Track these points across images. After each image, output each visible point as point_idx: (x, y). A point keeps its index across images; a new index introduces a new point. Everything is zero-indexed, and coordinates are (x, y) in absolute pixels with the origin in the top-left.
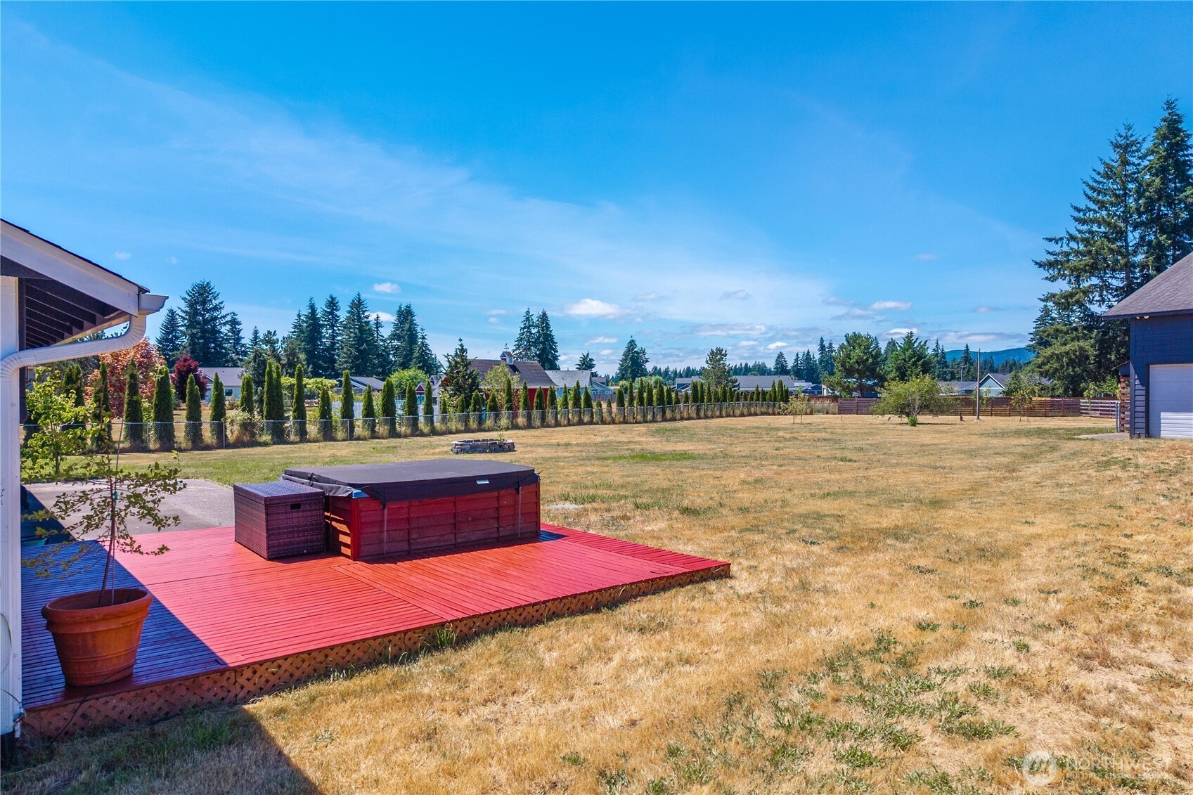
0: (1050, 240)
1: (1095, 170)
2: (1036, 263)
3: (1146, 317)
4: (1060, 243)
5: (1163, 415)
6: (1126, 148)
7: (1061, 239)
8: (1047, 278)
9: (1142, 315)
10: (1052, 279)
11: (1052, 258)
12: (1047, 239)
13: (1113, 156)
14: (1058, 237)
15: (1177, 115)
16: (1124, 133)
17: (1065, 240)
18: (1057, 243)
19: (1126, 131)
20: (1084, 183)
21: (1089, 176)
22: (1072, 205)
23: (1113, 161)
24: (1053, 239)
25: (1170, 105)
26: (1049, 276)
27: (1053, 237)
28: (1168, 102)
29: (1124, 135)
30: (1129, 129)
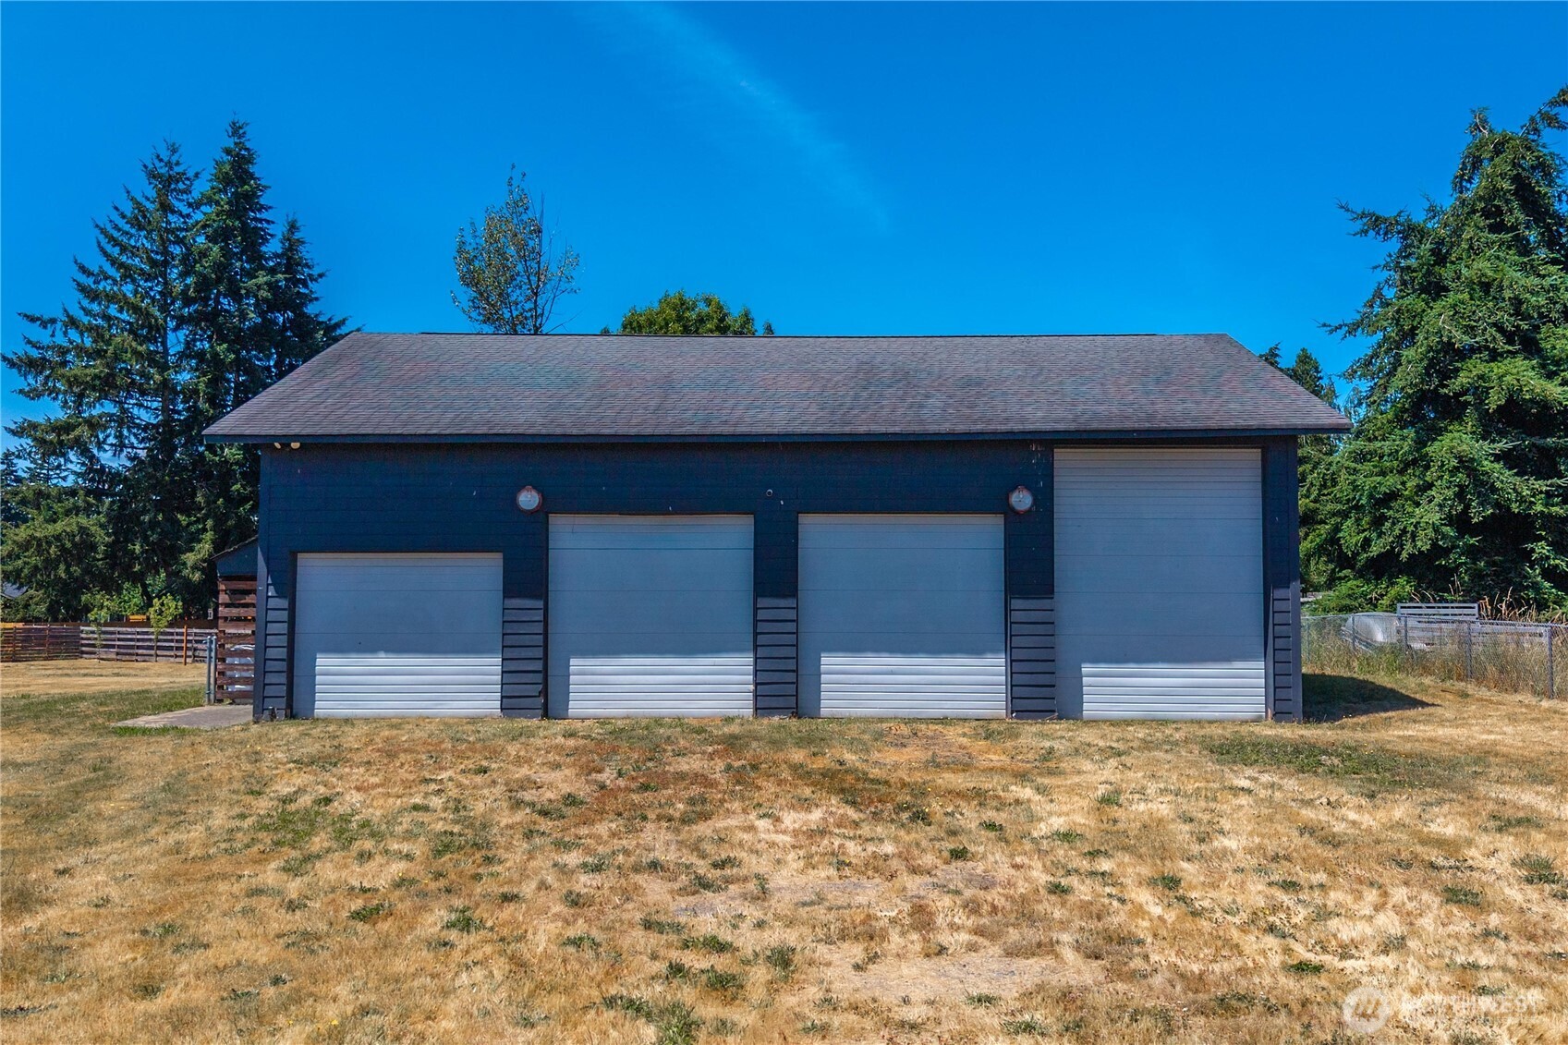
0: (32, 319)
1: (116, 209)
3: (295, 445)
4: (50, 328)
6: (168, 181)
7: (53, 321)
8: (21, 391)
9: (286, 440)
10: (33, 394)
11: (35, 354)
12: (26, 316)
13: (146, 191)
14: (46, 317)
15: (247, 149)
16: (165, 155)
17: (59, 325)
18: (45, 327)
19: (169, 153)
20: (97, 226)
21: (105, 215)
22: (76, 262)
23: (148, 199)
24: (38, 319)
25: (236, 130)
26: (27, 389)
27: (38, 315)
28: (234, 124)
29: (166, 159)
30: (174, 151)
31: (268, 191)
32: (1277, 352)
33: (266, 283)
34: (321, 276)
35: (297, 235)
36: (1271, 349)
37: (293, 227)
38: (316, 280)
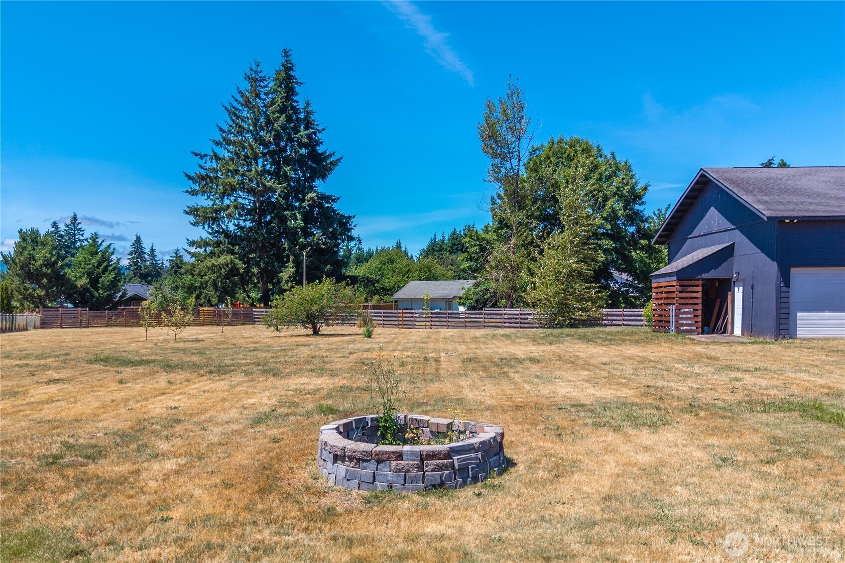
0: (196, 155)
1: (233, 97)
2: (187, 175)
4: (204, 159)
5: (800, 315)
6: (255, 80)
7: (206, 155)
8: (187, 192)
9: (792, 219)
10: (193, 193)
11: (203, 172)
12: (193, 153)
13: (246, 86)
14: (202, 154)
15: (291, 63)
16: (254, 67)
17: (209, 157)
18: (202, 159)
19: (255, 67)
20: (224, 106)
21: (228, 101)
22: (217, 126)
23: (247, 91)
24: (199, 155)
25: (286, 54)
26: (190, 190)
27: (198, 152)
28: (285, 50)
29: (255, 70)
30: (258, 66)
31: (303, 85)
32: (773, 162)
33: (305, 135)
34: (323, 130)
35: (310, 109)
36: (769, 160)
37: (308, 104)
38: (321, 132)
